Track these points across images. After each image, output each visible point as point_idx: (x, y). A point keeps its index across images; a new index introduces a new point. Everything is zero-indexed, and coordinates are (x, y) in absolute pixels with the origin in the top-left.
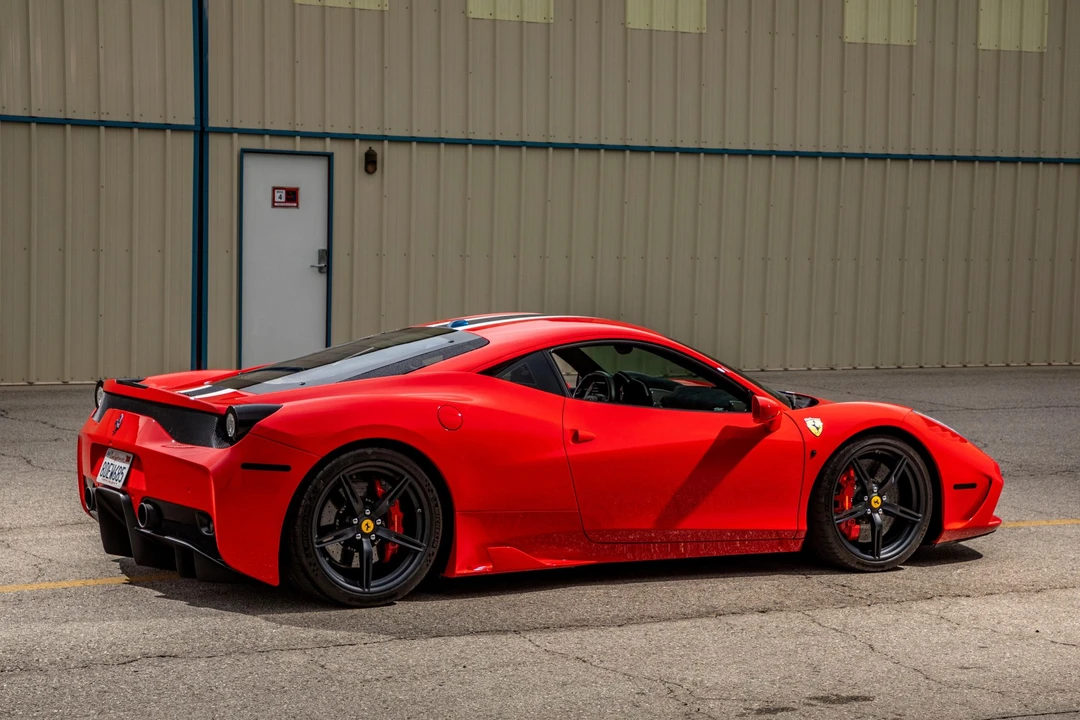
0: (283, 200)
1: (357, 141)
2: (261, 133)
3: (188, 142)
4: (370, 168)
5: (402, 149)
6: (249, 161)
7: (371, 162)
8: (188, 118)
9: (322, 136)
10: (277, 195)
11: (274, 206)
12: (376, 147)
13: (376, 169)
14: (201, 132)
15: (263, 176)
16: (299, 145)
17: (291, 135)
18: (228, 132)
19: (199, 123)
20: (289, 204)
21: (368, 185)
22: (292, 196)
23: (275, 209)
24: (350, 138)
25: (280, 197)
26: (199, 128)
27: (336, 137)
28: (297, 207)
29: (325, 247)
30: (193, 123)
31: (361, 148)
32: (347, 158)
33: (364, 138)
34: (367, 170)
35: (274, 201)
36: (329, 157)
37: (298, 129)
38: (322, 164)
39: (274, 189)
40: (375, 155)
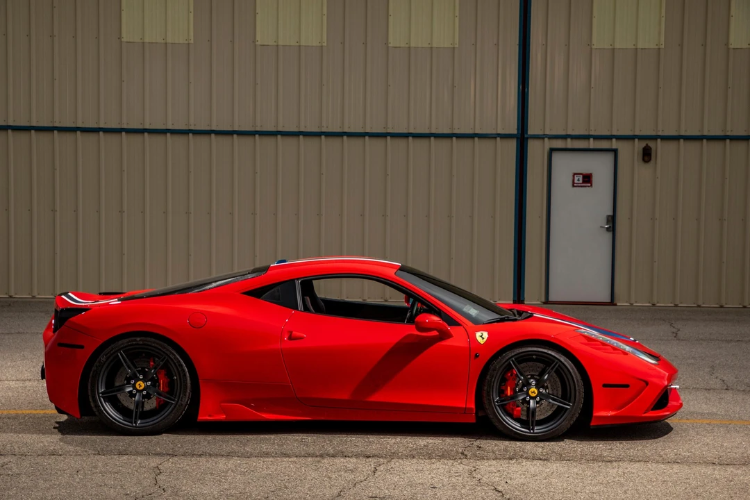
0: (581, 181)
1: (636, 140)
2: (565, 137)
3: (512, 145)
4: (646, 158)
5: (671, 145)
6: (556, 156)
7: (647, 155)
8: (513, 129)
9: (609, 138)
10: (576, 179)
11: (573, 186)
12: (651, 144)
13: (650, 160)
14: (522, 138)
15: (566, 167)
16: (592, 144)
17: (587, 137)
18: (540, 137)
19: (520, 132)
20: (585, 185)
21: (645, 171)
22: (587, 179)
23: (575, 188)
24: (631, 138)
25: (579, 180)
26: (519, 136)
27: (619, 138)
28: (591, 186)
29: (612, 214)
30: (515, 132)
31: (639, 145)
32: (630, 152)
33: (641, 138)
34: (644, 160)
35: (573, 183)
36: (615, 151)
37: (591, 133)
38: (610, 157)
39: (575, 174)
40: (650, 149)
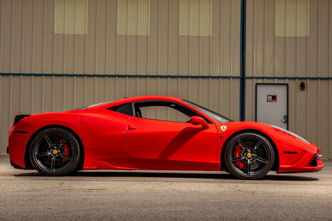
0: (271, 99)
1: (297, 80)
2: (263, 78)
3: (238, 82)
4: (302, 88)
5: (314, 82)
6: (260, 88)
7: (303, 86)
8: (238, 73)
9: (284, 78)
10: (269, 98)
11: (268, 101)
12: (305, 81)
13: (304, 89)
14: (243, 79)
15: (264, 92)
16: (276, 81)
17: (273, 78)
18: (252, 78)
19: (242, 76)
20: (273, 101)
21: (301, 95)
22: (274, 98)
23: (268, 102)
24: (295, 79)
25: (270, 98)
26: (241, 77)
27: (289, 78)
28: (276, 101)
29: (286, 115)
30: (240, 76)
31: (299, 82)
32: (294, 85)
33: (300, 79)
34: (301, 89)
36: (287, 85)
37: (276, 76)
38: (285, 87)
39: (268, 96)
40: (304, 84)
